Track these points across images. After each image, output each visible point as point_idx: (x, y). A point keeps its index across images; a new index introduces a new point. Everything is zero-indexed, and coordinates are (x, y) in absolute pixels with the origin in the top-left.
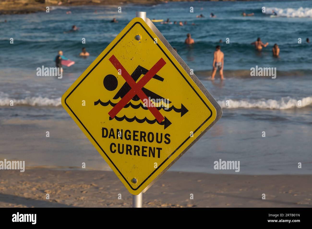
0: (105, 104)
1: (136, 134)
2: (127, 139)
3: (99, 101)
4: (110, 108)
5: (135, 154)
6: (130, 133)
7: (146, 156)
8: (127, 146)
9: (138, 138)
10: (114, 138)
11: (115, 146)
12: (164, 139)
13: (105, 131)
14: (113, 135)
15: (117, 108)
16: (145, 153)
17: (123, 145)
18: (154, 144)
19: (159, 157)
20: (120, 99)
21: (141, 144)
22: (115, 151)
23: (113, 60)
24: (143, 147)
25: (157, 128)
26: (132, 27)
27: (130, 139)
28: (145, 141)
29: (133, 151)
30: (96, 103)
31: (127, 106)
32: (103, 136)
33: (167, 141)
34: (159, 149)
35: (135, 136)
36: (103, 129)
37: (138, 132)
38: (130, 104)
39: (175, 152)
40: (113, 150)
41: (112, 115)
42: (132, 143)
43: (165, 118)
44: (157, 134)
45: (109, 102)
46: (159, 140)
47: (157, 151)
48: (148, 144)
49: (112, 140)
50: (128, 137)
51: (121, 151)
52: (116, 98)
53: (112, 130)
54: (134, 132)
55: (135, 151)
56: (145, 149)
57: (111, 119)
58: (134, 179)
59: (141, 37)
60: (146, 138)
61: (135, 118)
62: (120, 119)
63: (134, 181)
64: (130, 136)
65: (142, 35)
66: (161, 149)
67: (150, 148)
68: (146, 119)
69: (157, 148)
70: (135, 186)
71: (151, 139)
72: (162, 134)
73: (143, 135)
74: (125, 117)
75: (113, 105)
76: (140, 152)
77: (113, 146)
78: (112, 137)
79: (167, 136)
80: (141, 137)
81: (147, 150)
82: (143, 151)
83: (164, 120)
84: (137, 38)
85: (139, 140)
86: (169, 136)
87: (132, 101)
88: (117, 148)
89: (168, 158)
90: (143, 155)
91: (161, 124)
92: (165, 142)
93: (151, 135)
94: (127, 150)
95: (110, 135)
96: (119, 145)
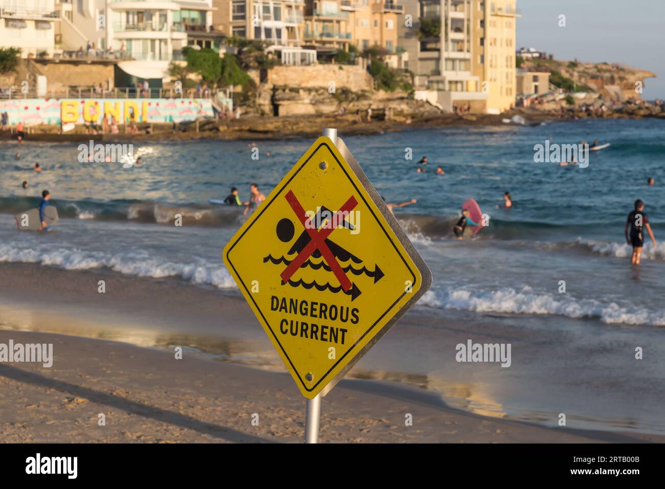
0: (276, 262)
1: (315, 306)
2: (303, 314)
3: (270, 257)
4: (283, 267)
5: (312, 337)
6: (307, 305)
7: (326, 340)
8: (303, 324)
9: (317, 313)
10: (286, 311)
11: (287, 324)
12: (351, 316)
13: (275, 300)
14: (285, 308)
15: (291, 267)
16: (325, 337)
17: (297, 322)
18: (338, 324)
19: (343, 343)
20: (296, 254)
21: (320, 322)
22: (287, 330)
23: (291, 197)
24: (323, 327)
25: (342, 300)
26: (317, 150)
27: (306, 314)
28: (326, 318)
29: (309, 332)
30: (266, 260)
31: (304, 266)
32: (273, 309)
33: (355, 320)
34: (344, 331)
35: (313, 309)
36: (273, 298)
37: (316, 304)
38: (309, 262)
39: (364, 336)
40: (284, 330)
41: (286, 278)
42: (309, 320)
43: (354, 285)
44: (342, 308)
45: (283, 259)
46: (344, 318)
47: (340, 333)
48: (329, 323)
49: (283, 315)
50: (304, 311)
51: (294, 332)
52: (291, 252)
53: (284, 300)
54: (313, 303)
55: (312, 332)
56: (325, 330)
57: (283, 283)
58: (309, 374)
59: (327, 165)
60: (327, 313)
61: (314, 283)
62: (295, 284)
63: (309, 378)
64: (306, 309)
65: (329, 162)
66: (346, 331)
67: (332, 329)
68: (328, 285)
69: (341, 330)
70: (310, 385)
71: (333, 316)
72: (348, 308)
73: (324, 308)
74: (301, 281)
75: (287, 263)
76: (319, 334)
77: (284, 323)
78: (283, 310)
79: (355, 312)
80: (321, 311)
81: (328, 331)
82: (323, 333)
83: (351, 288)
84: (322, 166)
85: (318, 315)
86: (358, 311)
87: (311, 258)
88: (288, 327)
89: (354, 346)
90: (323, 339)
91: (348, 293)
92: (352, 320)
93: (334, 309)
94: (302, 330)
95: (282, 308)
96: (292, 322)
